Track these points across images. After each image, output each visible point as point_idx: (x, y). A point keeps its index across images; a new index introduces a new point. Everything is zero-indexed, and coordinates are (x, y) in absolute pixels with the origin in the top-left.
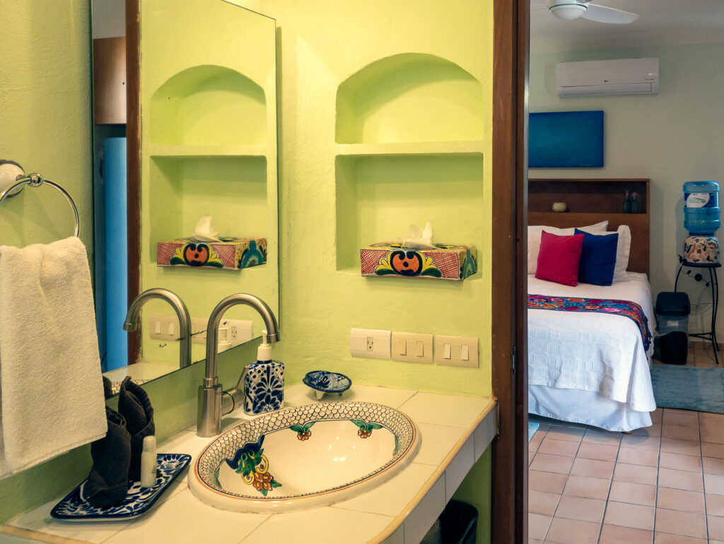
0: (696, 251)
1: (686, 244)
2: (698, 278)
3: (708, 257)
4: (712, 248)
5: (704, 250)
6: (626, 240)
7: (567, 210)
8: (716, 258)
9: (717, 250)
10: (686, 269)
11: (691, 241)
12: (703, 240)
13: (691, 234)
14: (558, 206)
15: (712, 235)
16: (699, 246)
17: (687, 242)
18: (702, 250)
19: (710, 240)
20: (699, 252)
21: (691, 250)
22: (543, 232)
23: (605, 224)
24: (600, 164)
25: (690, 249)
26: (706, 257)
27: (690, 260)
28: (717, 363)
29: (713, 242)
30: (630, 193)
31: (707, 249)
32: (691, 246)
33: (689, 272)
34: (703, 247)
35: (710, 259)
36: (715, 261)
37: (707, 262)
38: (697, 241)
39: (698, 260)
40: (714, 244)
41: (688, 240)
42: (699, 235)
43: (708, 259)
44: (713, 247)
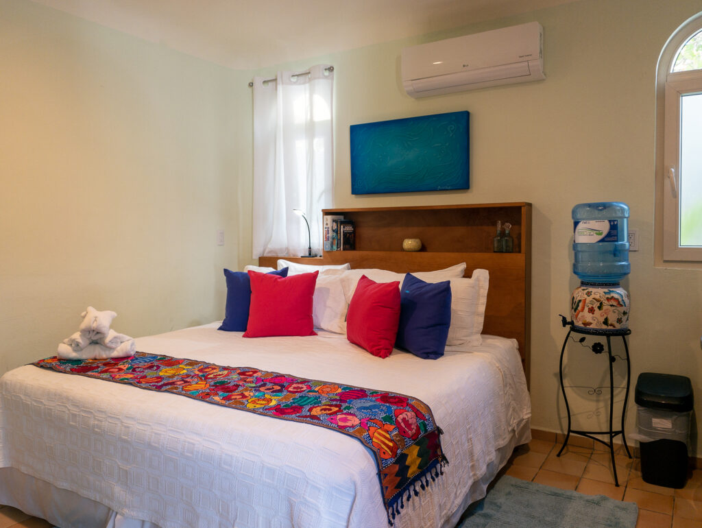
0: (586, 309)
1: (574, 298)
2: (597, 348)
3: (606, 319)
4: (612, 306)
5: (600, 308)
6: (482, 291)
7: (423, 249)
8: (619, 321)
9: (622, 309)
10: (577, 336)
11: (580, 294)
12: (599, 292)
13: (583, 284)
14: (409, 243)
15: (616, 285)
16: (591, 302)
17: (575, 296)
18: (596, 309)
19: (610, 292)
20: (591, 310)
21: (579, 308)
22: (364, 277)
23: (463, 266)
24: (464, 184)
25: (578, 305)
26: (602, 320)
27: (579, 324)
28: (617, 485)
29: (616, 296)
30: (503, 224)
31: (604, 308)
32: (580, 301)
33: (582, 340)
34: (598, 304)
35: (610, 322)
36: (618, 326)
37: (604, 327)
38: (589, 294)
39: (591, 324)
40: (617, 300)
41: (577, 291)
42: (594, 285)
43: (606, 322)
44: (615, 303)
